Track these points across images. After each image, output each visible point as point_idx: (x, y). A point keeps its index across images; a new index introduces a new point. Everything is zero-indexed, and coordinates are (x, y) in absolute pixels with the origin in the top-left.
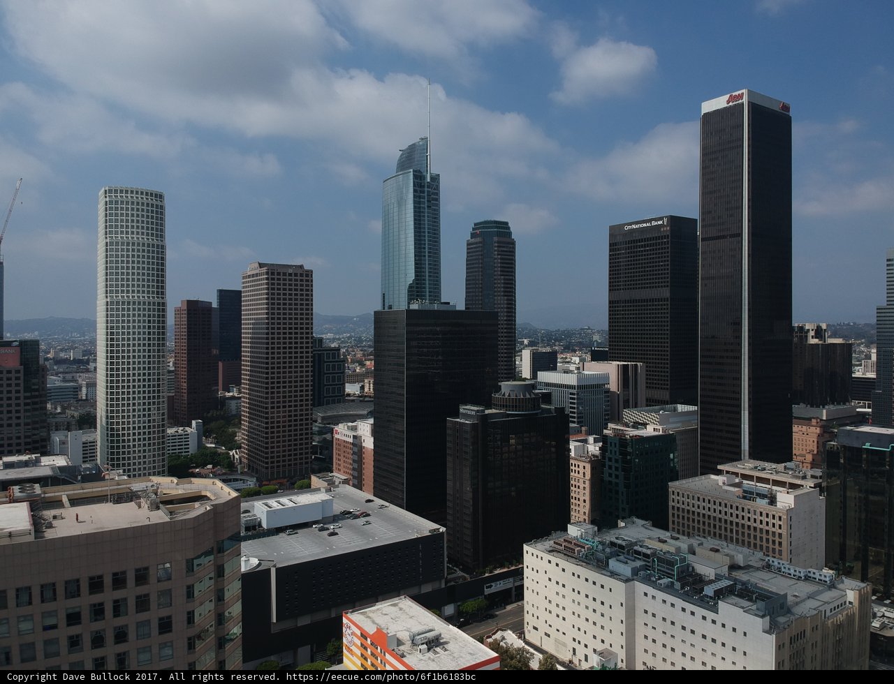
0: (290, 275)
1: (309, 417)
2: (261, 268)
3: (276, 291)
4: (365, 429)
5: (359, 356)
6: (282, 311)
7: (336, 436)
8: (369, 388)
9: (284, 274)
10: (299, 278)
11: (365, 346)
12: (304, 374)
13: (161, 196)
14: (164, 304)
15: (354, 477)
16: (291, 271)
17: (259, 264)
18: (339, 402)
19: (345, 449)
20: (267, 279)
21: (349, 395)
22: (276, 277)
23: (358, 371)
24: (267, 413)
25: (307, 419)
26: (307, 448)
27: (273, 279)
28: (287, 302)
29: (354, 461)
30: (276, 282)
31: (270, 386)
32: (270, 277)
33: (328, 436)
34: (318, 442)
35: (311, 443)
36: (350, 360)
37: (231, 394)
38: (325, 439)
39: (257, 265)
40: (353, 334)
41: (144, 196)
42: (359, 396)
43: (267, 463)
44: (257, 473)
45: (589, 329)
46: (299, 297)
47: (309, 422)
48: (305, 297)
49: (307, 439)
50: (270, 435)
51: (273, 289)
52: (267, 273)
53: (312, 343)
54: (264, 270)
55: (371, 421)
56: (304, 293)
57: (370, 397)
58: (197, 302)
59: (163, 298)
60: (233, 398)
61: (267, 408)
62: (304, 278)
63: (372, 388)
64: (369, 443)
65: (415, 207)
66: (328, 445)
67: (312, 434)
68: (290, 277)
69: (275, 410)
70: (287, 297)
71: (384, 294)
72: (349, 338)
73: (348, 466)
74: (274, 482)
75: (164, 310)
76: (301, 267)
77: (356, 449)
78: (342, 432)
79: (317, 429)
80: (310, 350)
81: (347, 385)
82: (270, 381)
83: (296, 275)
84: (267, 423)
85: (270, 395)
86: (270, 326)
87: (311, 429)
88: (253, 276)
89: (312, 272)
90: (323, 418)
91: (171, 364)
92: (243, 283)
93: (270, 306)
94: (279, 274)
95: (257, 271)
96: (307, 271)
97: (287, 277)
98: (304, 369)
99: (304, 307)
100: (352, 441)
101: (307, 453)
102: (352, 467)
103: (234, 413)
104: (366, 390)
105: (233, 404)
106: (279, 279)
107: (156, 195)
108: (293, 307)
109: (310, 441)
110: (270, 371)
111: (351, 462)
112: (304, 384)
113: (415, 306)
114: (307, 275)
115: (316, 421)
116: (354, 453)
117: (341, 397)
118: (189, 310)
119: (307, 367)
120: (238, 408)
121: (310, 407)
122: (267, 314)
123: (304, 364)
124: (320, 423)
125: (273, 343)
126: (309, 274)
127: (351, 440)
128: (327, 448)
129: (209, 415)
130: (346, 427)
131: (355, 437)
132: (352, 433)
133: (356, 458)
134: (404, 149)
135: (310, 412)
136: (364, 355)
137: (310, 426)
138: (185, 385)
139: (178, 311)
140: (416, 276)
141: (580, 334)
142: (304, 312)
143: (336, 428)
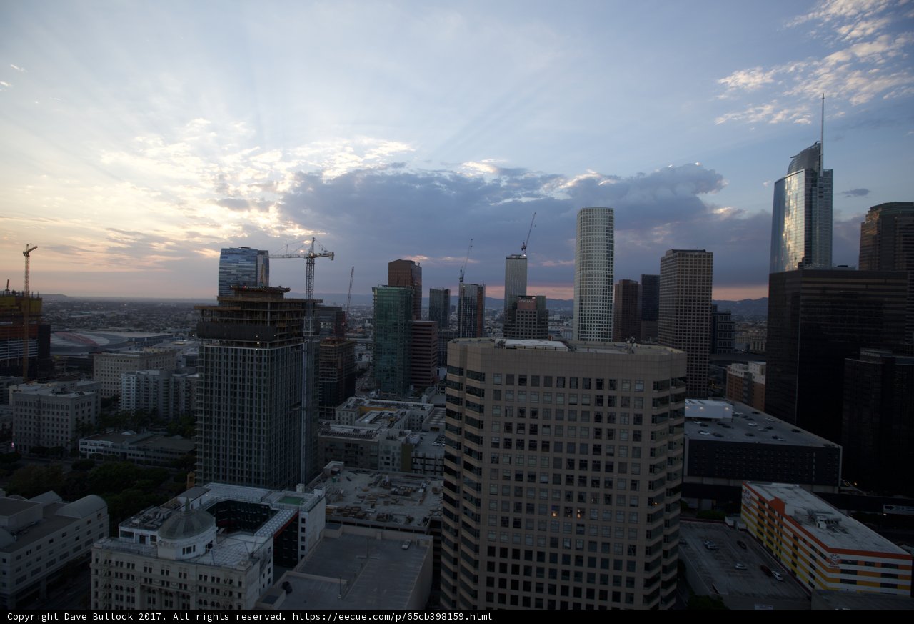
0: (696, 256)
1: (707, 357)
2: (674, 253)
4: (756, 370)
7: (729, 372)
9: (692, 256)
10: (702, 259)
12: (704, 327)
13: (612, 211)
17: (673, 250)
19: (735, 382)
20: (679, 260)
27: (683, 260)
28: (693, 275)
29: (745, 391)
31: (678, 332)
32: (681, 258)
35: (708, 376)
46: (702, 272)
47: (707, 361)
52: (679, 256)
54: (677, 254)
56: (706, 269)
58: (629, 281)
59: (612, 274)
62: (706, 259)
64: (760, 379)
67: (708, 369)
68: (696, 258)
73: (739, 395)
76: (706, 251)
77: (746, 383)
78: (736, 370)
80: (709, 309)
82: (679, 329)
83: (700, 256)
85: (678, 339)
86: (680, 292)
87: (709, 366)
88: (669, 259)
89: (712, 253)
93: (680, 278)
94: (687, 256)
95: (672, 255)
96: (709, 253)
97: (694, 258)
98: (704, 323)
99: (706, 279)
102: (742, 396)
107: (609, 211)
108: (697, 279)
109: (707, 374)
112: (704, 334)
114: (709, 256)
116: (745, 386)
118: (623, 286)
119: (707, 321)
121: (707, 350)
122: (678, 283)
126: (712, 257)
127: (743, 376)
130: (738, 367)
131: (745, 373)
132: (743, 371)
133: (746, 389)
134: (795, 155)
135: (708, 354)
140: (806, 254)
142: (706, 282)
143: (729, 366)
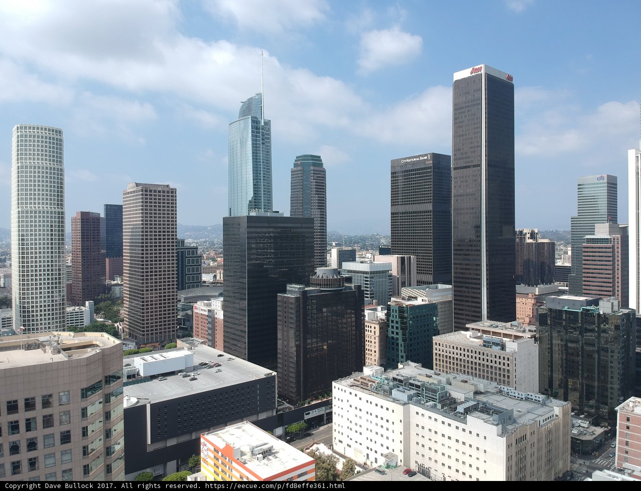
0: (159, 192)
1: (175, 297)
2: (137, 186)
3: (149, 204)
4: (217, 305)
5: (212, 254)
6: (153, 219)
7: (195, 311)
8: (220, 277)
9: (155, 191)
10: (166, 194)
11: (217, 248)
12: (171, 265)
13: (60, 132)
14: (62, 213)
15: (209, 340)
16: (160, 189)
17: (136, 184)
18: (197, 286)
19: (202, 320)
20: (142, 195)
21: (205, 282)
22: (148, 193)
23: (211, 264)
24: (143, 294)
25: (173, 299)
26: (173, 320)
27: (146, 195)
28: (157, 212)
29: (209, 328)
30: (149, 197)
31: (145, 274)
32: (144, 193)
33: (189, 312)
34: (182, 316)
35: (177, 317)
36: (205, 258)
37: (115, 282)
38: (187, 314)
39: (135, 185)
40: (207, 239)
41: (47, 132)
42: (212, 283)
43: (143, 331)
44: (136, 339)
45: (378, 234)
46: (166, 208)
47: (175, 301)
48: (170, 209)
49: (173, 313)
50: (145, 311)
51: (146, 202)
52: (142, 190)
53: (176, 243)
54: (140, 188)
55: (222, 299)
56: (170, 205)
57: (221, 283)
58: (88, 213)
59: (62, 208)
60: (117, 285)
61: (143, 291)
62: (170, 194)
63: (222, 276)
64: (220, 315)
65: (253, 144)
66: (189, 319)
67: (177, 309)
68: (159, 194)
69: (149, 292)
70: (157, 208)
71: (230, 209)
72: (205, 242)
73: (205, 332)
74: (149, 345)
75: (62, 218)
76: (168, 186)
77: (210, 320)
78: (200, 308)
79: (181, 306)
80: (175, 248)
81: (203, 275)
82: (145, 270)
83: (164, 192)
84: (143, 302)
85: (145, 281)
86: (144, 230)
87: (177, 306)
88: (131, 193)
89: (176, 189)
90: (186, 299)
91: (69, 261)
92: (124, 198)
93: (144, 215)
94: (151, 191)
95: (135, 189)
96: (172, 189)
97: (157, 194)
98: (171, 262)
99: (170, 216)
100: (207, 314)
101: (173, 324)
102: (207, 333)
103: (118, 295)
104: (218, 278)
105: (117, 289)
106: (151, 195)
107: (56, 131)
108: (162, 216)
109: (175, 315)
110: (145, 263)
111: (207, 329)
112: (171, 273)
113: (253, 214)
114: (172, 192)
115: (180, 301)
116: (209, 323)
117: (199, 283)
118: (82, 219)
119: (173, 260)
120: (121, 292)
121: (175, 290)
122: (142, 221)
123: (171, 258)
124: (183, 302)
125: (147, 243)
126: (173, 191)
128: (189, 320)
129: (99, 297)
130: (203, 304)
131: (209, 311)
132: (207, 308)
133: (210, 326)
134: (244, 101)
135: (175, 294)
136: (216, 254)
137: (175, 304)
138: (81, 275)
139: (74, 220)
140: (254, 194)
141: (372, 238)
142: (170, 219)
143: (195, 305)
